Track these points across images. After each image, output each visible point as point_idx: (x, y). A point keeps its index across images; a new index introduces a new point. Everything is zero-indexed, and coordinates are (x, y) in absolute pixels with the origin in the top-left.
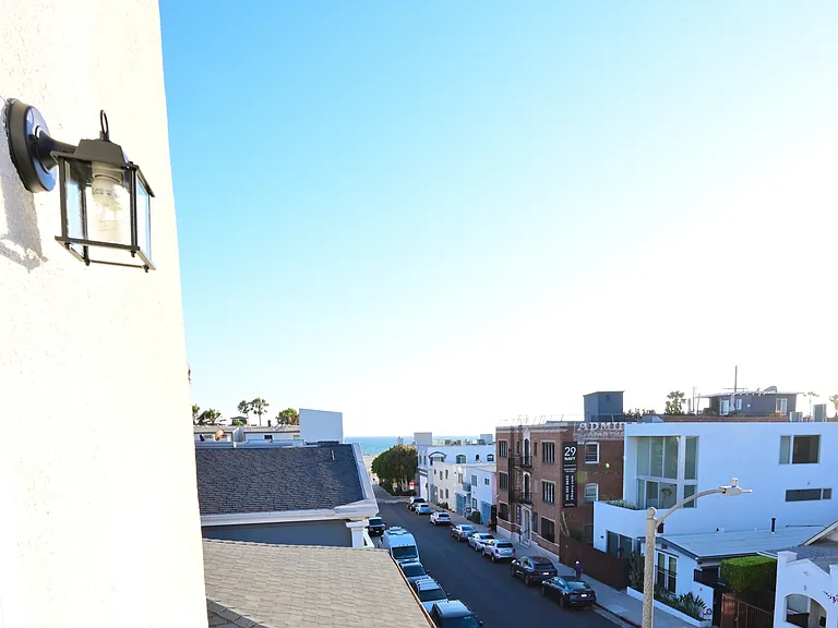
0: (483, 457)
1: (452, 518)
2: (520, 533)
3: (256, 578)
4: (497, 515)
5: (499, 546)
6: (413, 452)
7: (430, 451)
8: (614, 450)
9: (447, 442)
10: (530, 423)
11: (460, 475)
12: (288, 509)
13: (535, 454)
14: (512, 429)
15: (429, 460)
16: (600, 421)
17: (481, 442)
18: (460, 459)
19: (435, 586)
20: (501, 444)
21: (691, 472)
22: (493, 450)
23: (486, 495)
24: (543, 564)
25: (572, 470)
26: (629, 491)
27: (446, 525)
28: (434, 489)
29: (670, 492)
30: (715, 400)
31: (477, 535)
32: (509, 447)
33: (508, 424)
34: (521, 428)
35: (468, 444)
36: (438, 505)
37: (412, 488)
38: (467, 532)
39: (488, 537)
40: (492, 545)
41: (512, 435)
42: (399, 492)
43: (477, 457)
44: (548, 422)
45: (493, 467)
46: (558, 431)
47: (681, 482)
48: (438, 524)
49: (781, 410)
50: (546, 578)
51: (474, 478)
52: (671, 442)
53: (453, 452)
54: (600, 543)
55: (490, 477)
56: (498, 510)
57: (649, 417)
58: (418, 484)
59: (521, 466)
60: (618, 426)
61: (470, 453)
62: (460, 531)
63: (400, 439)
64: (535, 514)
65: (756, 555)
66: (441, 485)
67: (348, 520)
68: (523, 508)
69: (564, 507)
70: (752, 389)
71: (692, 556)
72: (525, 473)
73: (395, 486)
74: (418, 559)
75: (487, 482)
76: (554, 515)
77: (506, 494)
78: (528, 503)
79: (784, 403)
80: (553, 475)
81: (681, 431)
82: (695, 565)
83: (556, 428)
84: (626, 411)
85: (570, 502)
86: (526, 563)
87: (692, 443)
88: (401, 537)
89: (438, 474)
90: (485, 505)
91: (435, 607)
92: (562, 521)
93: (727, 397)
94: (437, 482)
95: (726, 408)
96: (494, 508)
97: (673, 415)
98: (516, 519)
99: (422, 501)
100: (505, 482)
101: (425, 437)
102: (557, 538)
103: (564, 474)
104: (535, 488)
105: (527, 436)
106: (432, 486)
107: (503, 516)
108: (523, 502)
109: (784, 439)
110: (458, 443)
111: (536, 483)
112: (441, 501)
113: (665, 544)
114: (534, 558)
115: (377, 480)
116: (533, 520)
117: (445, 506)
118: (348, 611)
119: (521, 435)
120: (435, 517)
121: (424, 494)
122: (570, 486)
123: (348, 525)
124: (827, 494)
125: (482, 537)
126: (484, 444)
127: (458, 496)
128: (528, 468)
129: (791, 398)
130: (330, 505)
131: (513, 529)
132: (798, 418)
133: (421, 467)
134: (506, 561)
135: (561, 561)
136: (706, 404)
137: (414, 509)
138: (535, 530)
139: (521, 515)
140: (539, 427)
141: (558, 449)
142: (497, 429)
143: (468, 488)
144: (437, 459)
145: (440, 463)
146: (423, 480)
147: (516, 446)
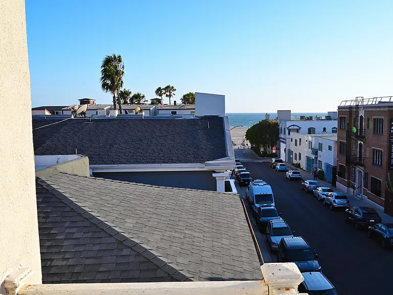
0: (329, 129)
1: (303, 175)
2: (354, 188)
3: (137, 208)
4: (336, 174)
5: (336, 197)
6: (276, 125)
7: (289, 124)
9: (302, 118)
10: (365, 103)
11: (310, 143)
12: (173, 162)
13: (368, 127)
14: (350, 107)
15: (287, 131)
17: (328, 118)
18: (311, 131)
19: (284, 225)
20: (341, 120)
22: (335, 124)
23: (328, 158)
24: (370, 213)
27: (298, 180)
28: (290, 152)
31: (320, 189)
32: (348, 122)
33: (348, 104)
34: (357, 107)
35: (318, 119)
36: (293, 164)
37: (274, 151)
38: (313, 186)
39: (329, 191)
40: (332, 196)
41: (350, 112)
42: (265, 155)
43: (324, 129)
44: (380, 102)
45: (335, 137)
46: (386, 109)
48: (292, 179)
50: (372, 224)
51: (320, 145)
53: (305, 125)
55: (332, 145)
56: (338, 170)
58: (279, 149)
59: (357, 136)
61: (318, 126)
62: (308, 185)
63: (267, 115)
64: (366, 174)
66: (295, 150)
67: (214, 172)
68: (357, 169)
69: (389, 169)
72: (359, 142)
73: (262, 149)
74: (273, 204)
75: (330, 148)
76: (381, 176)
77: (344, 158)
78: (362, 165)
80: (380, 143)
83: (385, 107)
86: (357, 211)
88: (261, 188)
89: (294, 141)
90: (328, 166)
91: (283, 241)
92: (387, 180)
94: (293, 149)
96: (334, 168)
98: (351, 177)
99: (281, 161)
100: (343, 149)
101: (285, 114)
102: (383, 193)
103: (391, 143)
104: (367, 154)
105: (362, 113)
106: (289, 150)
107: (341, 175)
108: (356, 164)
110: (310, 118)
111: (368, 149)
112: (295, 162)
114: (362, 208)
115: (249, 144)
116: (365, 179)
117: (298, 166)
118: (196, 234)
119: (357, 113)
120: (290, 173)
121: (283, 157)
123: (214, 175)
125: (324, 190)
126: (330, 119)
127: (308, 158)
128: (362, 137)
130: (202, 161)
131: (349, 185)
133: (282, 136)
134: (341, 209)
135: (386, 211)
137: (274, 167)
138: (366, 186)
139: (355, 175)
140: (371, 106)
141: (386, 124)
142: (339, 108)
143: (315, 152)
144: (293, 130)
145: (296, 133)
146: (283, 146)
147: (353, 121)
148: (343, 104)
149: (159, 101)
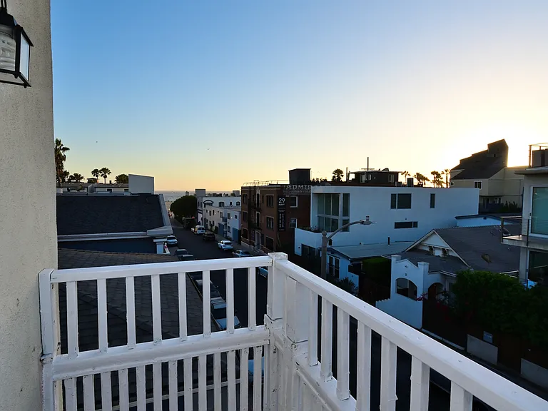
0: (234, 203)
2: (254, 246)
4: (241, 236)
6: (195, 199)
7: (204, 199)
8: (305, 200)
9: (215, 195)
10: (260, 185)
11: (221, 213)
13: (263, 202)
14: (250, 187)
15: (203, 205)
16: (298, 185)
17: (234, 194)
18: (221, 205)
20: (244, 196)
21: (346, 212)
22: (239, 199)
23: (235, 224)
25: (283, 211)
26: (313, 222)
28: (206, 220)
29: (335, 222)
30: (358, 174)
32: (248, 198)
33: (248, 185)
34: (255, 187)
35: (226, 196)
36: (208, 229)
41: (250, 191)
43: (231, 203)
44: (270, 184)
45: (239, 209)
47: (340, 218)
49: (392, 180)
51: (229, 215)
52: (336, 196)
53: (216, 201)
54: (298, 251)
55: (238, 215)
56: (242, 233)
57: (324, 182)
58: (197, 218)
59: (255, 208)
60: (307, 187)
61: (227, 202)
63: (187, 192)
64: (262, 235)
65: (380, 257)
66: (210, 218)
67: (155, 238)
68: (256, 231)
69: (278, 231)
70: (376, 169)
71: (348, 258)
72: (257, 212)
75: (236, 217)
76: (273, 236)
77: (246, 224)
78: (260, 229)
79: (393, 177)
80: (271, 213)
81: (341, 190)
82: (348, 263)
83: (274, 188)
84: (311, 179)
85: (281, 228)
87: (346, 196)
89: (209, 212)
90: (234, 229)
92: (277, 238)
93: (363, 173)
94: (208, 217)
95: (364, 178)
96: (240, 231)
97: (336, 182)
98: (252, 237)
100: (245, 217)
101: (201, 192)
102: (275, 249)
103: (279, 213)
104: (263, 220)
105: (258, 192)
107: (245, 236)
108: (256, 228)
109: (393, 196)
110: (220, 195)
111: (263, 217)
112: (210, 228)
113: (333, 252)
115: (173, 215)
116: (262, 238)
119: (255, 191)
122: (282, 219)
123: (154, 240)
124: (415, 224)
126: (234, 196)
127: (220, 224)
128: (259, 210)
129: (396, 174)
131: (251, 243)
132: (400, 184)
133: (199, 208)
136: (352, 177)
138: (262, 243)
139: (254, 235)
140: (265, 187)
141: (275, 199)
142: (242, 188)
143: (225, 220)
144: (208, 204)
145: (210, 207)
146: (200, 216)
147: (252, 197)
148: (245, 185)
149: (96, 180)
